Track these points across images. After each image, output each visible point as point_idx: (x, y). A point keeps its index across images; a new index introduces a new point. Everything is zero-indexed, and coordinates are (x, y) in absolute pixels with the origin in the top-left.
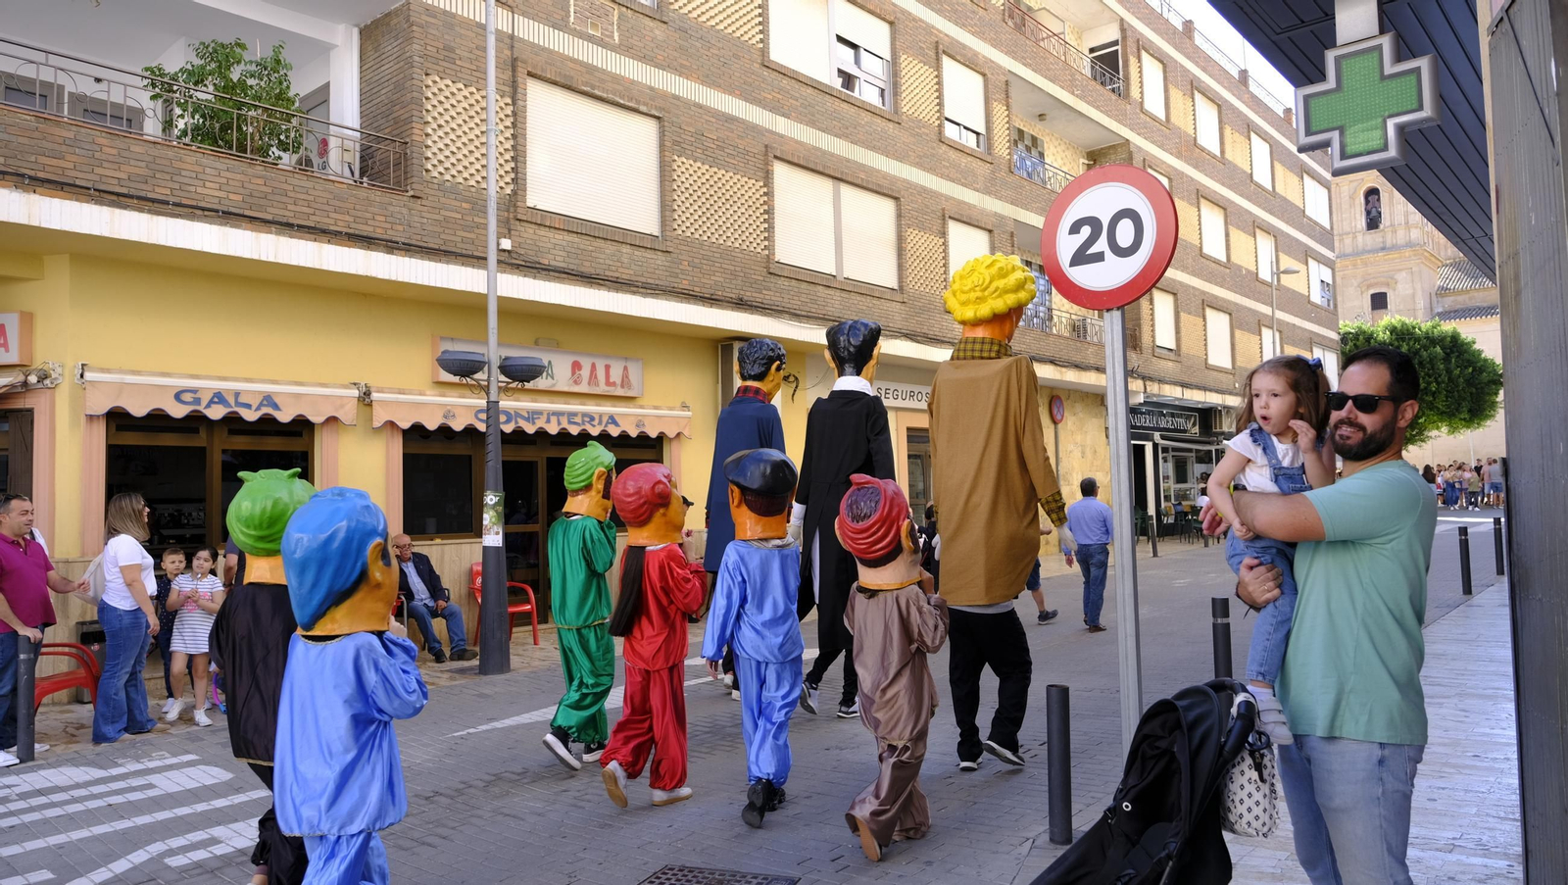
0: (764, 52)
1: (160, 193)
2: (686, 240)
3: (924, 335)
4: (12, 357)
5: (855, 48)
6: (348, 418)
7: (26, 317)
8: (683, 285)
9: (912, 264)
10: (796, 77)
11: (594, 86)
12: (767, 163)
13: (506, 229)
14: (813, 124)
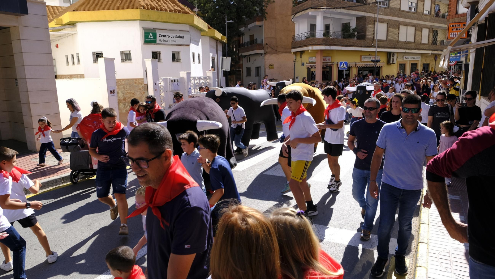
0: (400, 9)
1: (349, 44)
2: (389, 40)
3: (417, 49)
4: (330, 61)
5: (412, 3)
6: (355, 66)
7: (331, 57)
8: (388, 46)
9: (417, 37)
10: (403, 11)
11: (381, 21)
12: (399, 26)
13: (373, 43)
14: (405, 18)
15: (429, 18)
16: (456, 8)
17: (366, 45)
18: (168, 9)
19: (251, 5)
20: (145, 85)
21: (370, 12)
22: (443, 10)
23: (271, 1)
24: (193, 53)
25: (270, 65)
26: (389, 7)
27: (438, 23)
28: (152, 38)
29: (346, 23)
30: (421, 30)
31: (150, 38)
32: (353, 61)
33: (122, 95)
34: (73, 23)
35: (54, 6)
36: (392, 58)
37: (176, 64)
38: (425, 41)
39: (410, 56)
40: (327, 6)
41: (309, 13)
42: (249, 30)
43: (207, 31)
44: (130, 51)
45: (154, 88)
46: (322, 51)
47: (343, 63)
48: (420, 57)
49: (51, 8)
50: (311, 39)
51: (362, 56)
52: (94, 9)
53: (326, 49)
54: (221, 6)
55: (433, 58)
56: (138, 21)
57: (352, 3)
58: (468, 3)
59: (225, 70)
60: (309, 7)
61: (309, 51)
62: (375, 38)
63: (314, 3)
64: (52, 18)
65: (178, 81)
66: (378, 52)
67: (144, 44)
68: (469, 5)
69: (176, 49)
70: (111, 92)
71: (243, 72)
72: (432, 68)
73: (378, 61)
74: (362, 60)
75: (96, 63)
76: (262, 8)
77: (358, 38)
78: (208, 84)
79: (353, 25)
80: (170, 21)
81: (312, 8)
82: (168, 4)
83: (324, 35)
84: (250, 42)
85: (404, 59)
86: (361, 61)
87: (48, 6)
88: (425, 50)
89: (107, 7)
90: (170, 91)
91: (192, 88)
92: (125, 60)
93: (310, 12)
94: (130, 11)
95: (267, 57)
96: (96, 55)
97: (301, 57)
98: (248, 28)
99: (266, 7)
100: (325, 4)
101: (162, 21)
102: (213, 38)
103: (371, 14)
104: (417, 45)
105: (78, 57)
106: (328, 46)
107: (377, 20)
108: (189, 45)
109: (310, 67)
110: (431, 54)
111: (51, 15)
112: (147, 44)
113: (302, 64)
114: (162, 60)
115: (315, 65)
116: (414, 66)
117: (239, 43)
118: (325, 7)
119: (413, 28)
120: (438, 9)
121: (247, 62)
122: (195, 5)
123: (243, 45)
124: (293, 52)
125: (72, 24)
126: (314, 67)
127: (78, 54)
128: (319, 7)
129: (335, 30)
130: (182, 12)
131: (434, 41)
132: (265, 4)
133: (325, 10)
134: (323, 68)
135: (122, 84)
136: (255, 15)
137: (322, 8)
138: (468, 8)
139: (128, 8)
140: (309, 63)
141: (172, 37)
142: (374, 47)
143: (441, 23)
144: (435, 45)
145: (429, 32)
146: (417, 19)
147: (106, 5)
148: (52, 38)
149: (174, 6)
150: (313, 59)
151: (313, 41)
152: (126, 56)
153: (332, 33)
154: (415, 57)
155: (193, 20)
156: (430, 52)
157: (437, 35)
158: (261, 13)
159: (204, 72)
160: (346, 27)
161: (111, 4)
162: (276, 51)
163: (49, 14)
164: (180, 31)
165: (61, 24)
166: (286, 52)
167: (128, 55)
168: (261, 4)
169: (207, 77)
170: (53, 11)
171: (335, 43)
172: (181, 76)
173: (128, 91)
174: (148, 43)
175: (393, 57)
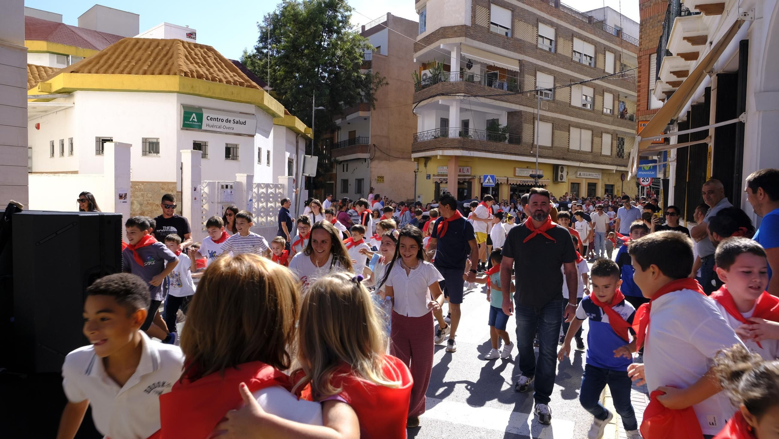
0: (570, 104)
1: (497, 150)
2: (556, 147)
3: (596, 162)
4: (469, 174)
5: (586, 96)
6: (506, 183)
7: (471, 168)
8: (555, 156)
9: (595, 145)
10: (575, 107)
11: (544, 119)
12: (569, 128)
13: (532, 149)
14: (577, 117)
15: (611, 119)
16: (646, 101)
17: (523, 153)
18: (224, 80)
19: (353, 86)
20: (177, 192)
21: (527, 106)
22: (631, 110)
23: (383, 83)
24: (259, 149)
25: (378, 177)
26: (554, 100)
27: (625, 127)
28: (196, 120)
29: (493, 120)
30: (600, 135)
31: (192, 121)
32: (503, 175)
33: (139, 206)
34: (68, 91)
35: (40, 66)
36: (560, 173)
37: (230, 163)
38: (606, 151)
39: (586, 173)
40: (466, 93)
41: (439, 101)
42: (349, 123)
43: (283, 117)
44: (159, 139)
45: (192, 196)
46: (457, 157)
47: (489, 176)
48: (601, 174)
49: (35, 69)
50: (441, 138)
51: (517, 169)
52: (105, 72)
53: (464, 155)
54: (306, 85)
55: (618, 177)
56: (176, 94)
57: (501, 90)
58: (663, 92)
59: (307, 175)
60: (439, 93)
61: (438, 158)
62: (535, 143)
63: (446, 87)
64: (34, 84)
65: (231, 187)
66: (539, 163)
67: (182, 129)
68: (664, 96)
69: (232, 140)
70: (121, 197)
71: (336, 187)
72: (618, 191)
73: (540, 177)
74: (517, 175)
75: (100, 154)
76: (369, 91)
77: (511, 142)
78: (279, 196)
79: (503, 122)
80: (226, 97)
81: (443, 94)
82: (225, 72)
83: (460, 134)
84: (349, 142)
85: (578, 177)
86: (515, 176)
87: (30, 66)
88: (607, 164)
89: (128, 69)
90: (218, 203)
91: (254, 200)
92: (149, 153)
93: (441, 100)
94: (164, 77)
95: (375, 164)
96: (101, 143)
97: (426, 166)
98: (347, 120)
99: (376, 90)
100: (463, 89)
101: (214, 96)
102: (292, 129)
103: (530, 108)
104: (595, 156)
105: (72, 144)
106: (467, 150)
107: (537, 118)
108: (253, 136)
109: (439, 182)
110: (616, 171)
111: (33, 79)
112: (187, 130)
113: (427, 177)
114: (209, 156)
115: (447, 179)
116: (592, 187)
117: (333, 142)
118: (463, 94)
119: (590, 133)
120: (623, 108)
121: (343, 171)
122: (267, 81)
123: (338, 145)
124: (414, 158)
125: (68, 93)
126: (444, 182)
127: (71, 140)
128: (454, 93)
129: (477, 129)
130: (245, 86)
131: (620, 153)
132: (373, 86)
133: (462, 98)
134: (459, 183)
135: (141, 190)
136: (358, 101)
137: (457, 94)
138: (663, 100)
139: (160, 74)
140: (438, 175)
141: (228, 121)
142: (534, 156)
143: (628, 128)
144: (621, 159)
145: (612, 139)
146: (594, 120)
147: (126, 66)
148: (30, 112)
149: (235, 76)
150: (444, 170)
151: (444, 142)
152: (151, 147)
153: (472, 132)
154: (594, 174)
155: (263, 99)
156: (614, 168)
157: (623, 145)
158: (367, 99)
159: (275, 177)
160: (492, 125)
161: (133, 67)
162: (388, 155)
163: (30, 77)
164: (240, 113)
165: (48, 91)
166: (403, 158)
167: (155, 145)
168: (368, 86)
169: (279, 186)
170: (38, 73)
171: (477, 148)
172: (238, 180)
173: (149, 200)
174: (188, 128)
175: (562, 172)
